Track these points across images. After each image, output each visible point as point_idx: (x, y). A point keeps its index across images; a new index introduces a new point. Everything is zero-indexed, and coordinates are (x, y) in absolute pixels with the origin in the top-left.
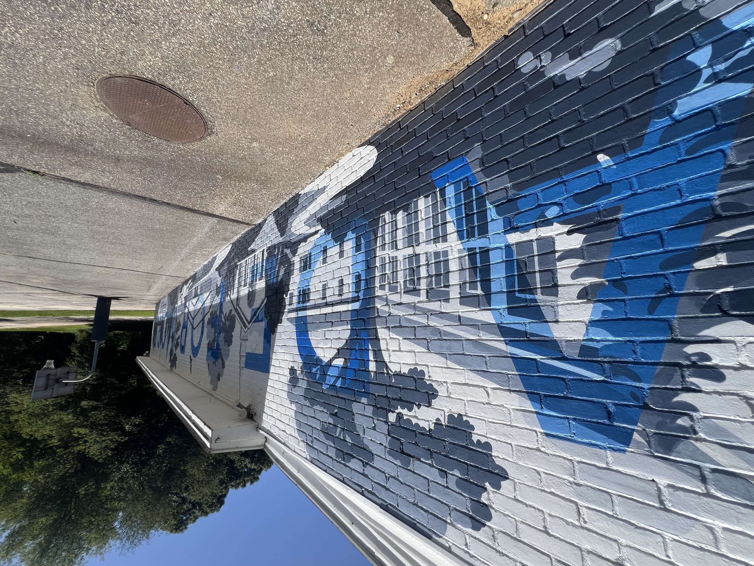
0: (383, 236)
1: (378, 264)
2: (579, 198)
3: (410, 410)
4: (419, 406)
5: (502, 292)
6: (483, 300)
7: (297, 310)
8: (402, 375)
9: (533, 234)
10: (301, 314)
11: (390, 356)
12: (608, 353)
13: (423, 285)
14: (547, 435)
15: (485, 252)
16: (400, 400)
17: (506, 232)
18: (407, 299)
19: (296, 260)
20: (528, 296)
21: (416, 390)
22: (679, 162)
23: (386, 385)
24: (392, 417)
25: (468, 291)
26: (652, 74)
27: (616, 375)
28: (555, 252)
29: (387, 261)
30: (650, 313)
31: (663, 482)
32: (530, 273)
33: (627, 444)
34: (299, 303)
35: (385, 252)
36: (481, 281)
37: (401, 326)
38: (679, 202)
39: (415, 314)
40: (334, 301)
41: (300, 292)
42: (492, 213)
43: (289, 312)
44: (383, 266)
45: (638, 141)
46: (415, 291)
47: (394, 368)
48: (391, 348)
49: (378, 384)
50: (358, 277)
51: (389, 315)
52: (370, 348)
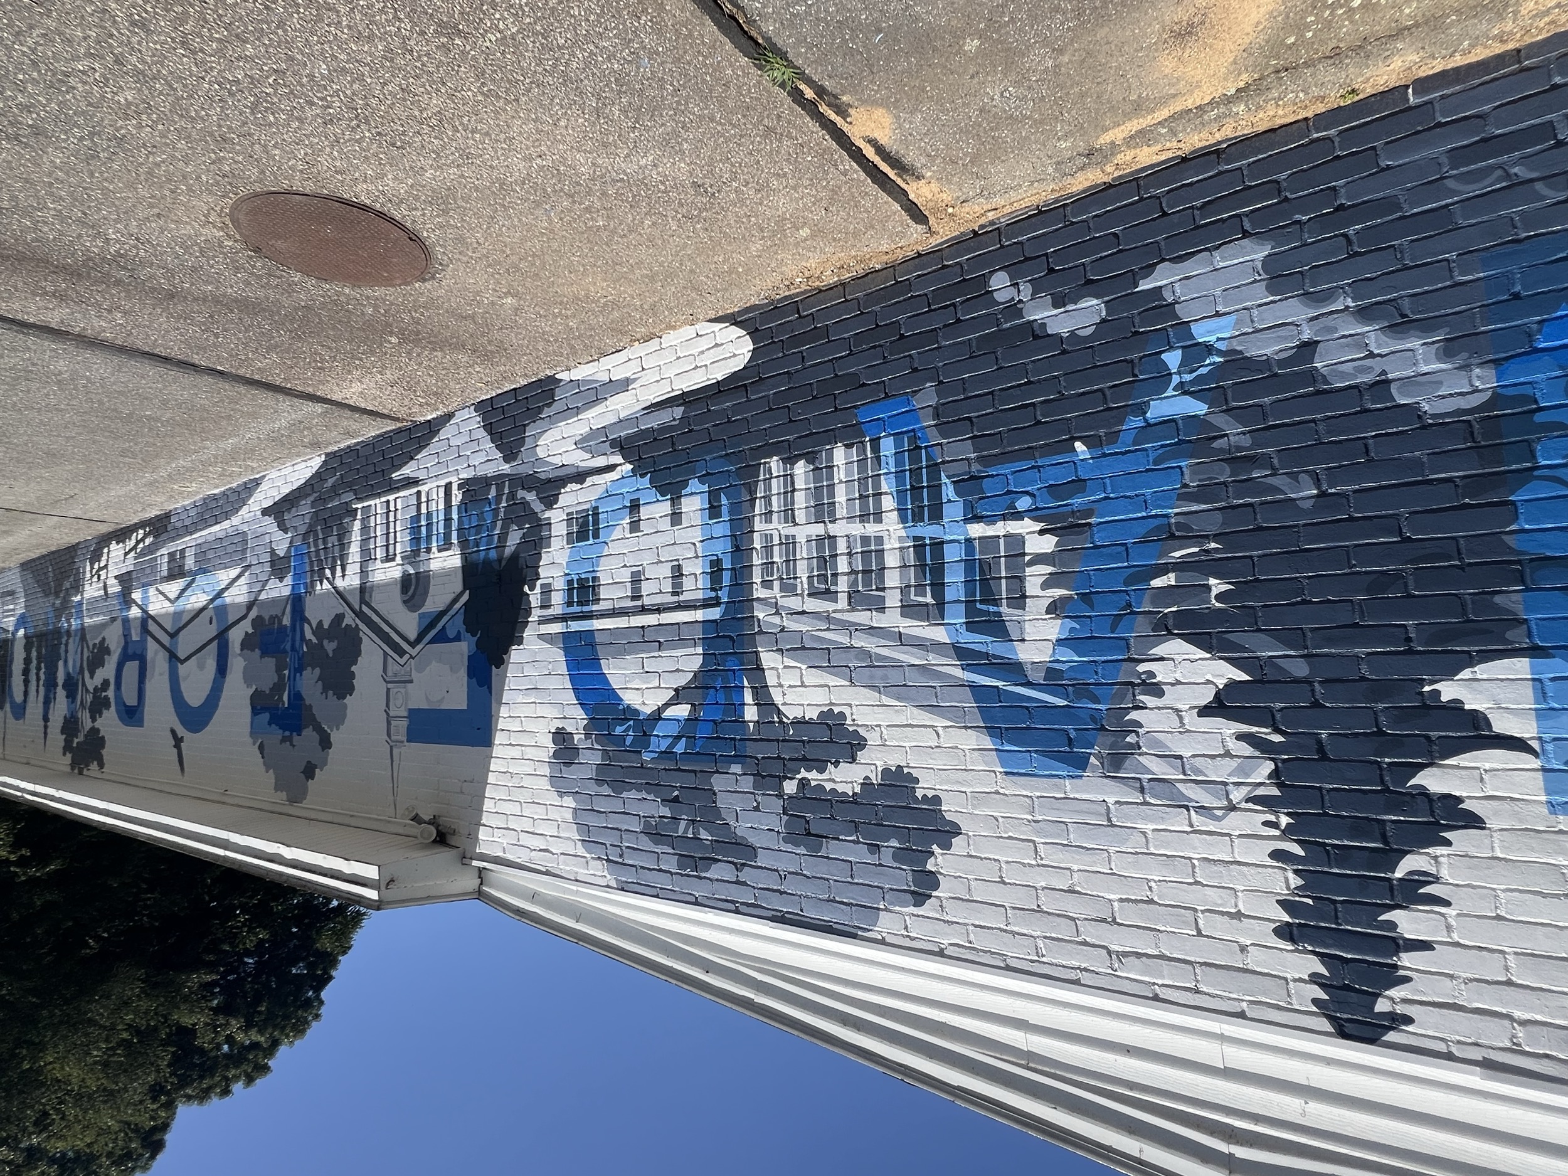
0: (767, 498)
1: (757, 544)
2: (1054, 490)
3: (822, 771)
4: (836, 764)
5: (959, 601)
6: (934, 611)
7: (564, 618)
8: (807, 722)
9: (1000, 529)
10: (575, 626)
11: (784, 694)
12: (1073, 675)
13: (843, 584)
14: (1007, 773)
15: (938, 545)
16: (804, 759)
17: (967, 521)
18: (814, 605)
19: (557, 518)
20: (992, 609)
21: (831, 741)
22: (1148, 470)
23: (778, 741)
24: (790, 787)
25: (912, 597)
26: (1132, 361)
27: (1079, 698)
28: (1024, 554)
29: (776, 541)
30: (1113, 632)
31: (1110, 800)
32: (995, 578)
33: (1084, 770)
34: (570, 603)
35: (771, 526)
36: (931, 585)
37: (803, 648)
38: (1144, 514)
39: (828, 629)
40: (663, 604)
41: (570, 582)
42: (949, 491)
43: (540, 622)
44: (768, 549)
45: (1113, 437)
46: (829, 594)
47: (791, 713)
48: (786, 683)
49: (761, 740)
50: (716, 564)
51: (782, 630)
52: (746, 683)
